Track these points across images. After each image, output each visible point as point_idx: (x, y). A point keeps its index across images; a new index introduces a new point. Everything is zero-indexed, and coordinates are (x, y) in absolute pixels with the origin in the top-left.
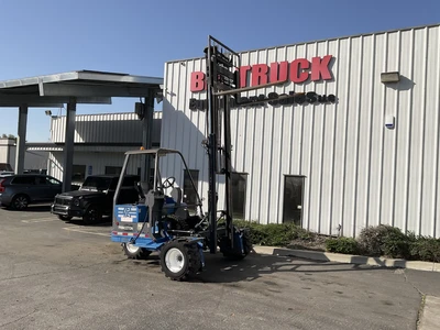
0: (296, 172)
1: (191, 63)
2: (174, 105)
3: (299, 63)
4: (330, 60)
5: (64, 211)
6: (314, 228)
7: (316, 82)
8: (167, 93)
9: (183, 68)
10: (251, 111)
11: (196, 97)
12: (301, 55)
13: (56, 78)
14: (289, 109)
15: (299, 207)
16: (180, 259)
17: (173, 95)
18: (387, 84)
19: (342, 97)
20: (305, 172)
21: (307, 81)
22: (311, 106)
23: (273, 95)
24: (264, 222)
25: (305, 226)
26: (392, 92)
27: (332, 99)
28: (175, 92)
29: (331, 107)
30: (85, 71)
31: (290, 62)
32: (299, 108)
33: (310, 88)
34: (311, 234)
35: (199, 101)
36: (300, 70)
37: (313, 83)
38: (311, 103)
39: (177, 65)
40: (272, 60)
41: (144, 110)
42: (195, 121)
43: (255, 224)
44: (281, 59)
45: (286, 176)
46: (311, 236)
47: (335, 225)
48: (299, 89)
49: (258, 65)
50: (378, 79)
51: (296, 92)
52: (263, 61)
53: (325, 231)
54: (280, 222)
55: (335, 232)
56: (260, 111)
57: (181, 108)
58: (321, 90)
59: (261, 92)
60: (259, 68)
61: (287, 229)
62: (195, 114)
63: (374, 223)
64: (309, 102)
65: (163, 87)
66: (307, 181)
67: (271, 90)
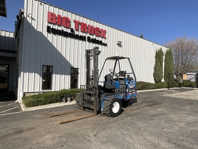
1: (46, 6)
3: (98, 29)
4: (105, 32)
7: (102, 38)
9: (41, 7)
10: (80, 42)
11: (51, 26)
12: (98, 26)
14: (94, 45)
21: (99, 36)
23: (89, 38)
29: (106, 47)
31: (94, 27)
32: (97, 45)
35: (53, 29)
38: (101, 45)
39: (36, 2)
42: (49, 39)
44: (91, 24)
51: (96, 39)
52: (84, 22)
56: (84, 43)
57: (40, 30)
58: (104, 41)
60: (84, 25)
62: (50, 35)
67: (88, 35)
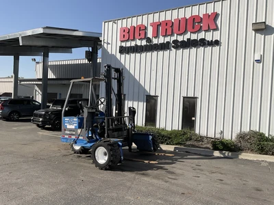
0: (191, 95)
1: (120, 22)
2: (109, 50)
3: (194, 19)
4: (216, 16)
5: (39, 122)
6: (203, 133)
7: (206, 31)
8: (104, 42)
9: (115, 25)
10: (161, 53)
11: (123, 44)
12: (195, 13)
13: (29, 33)
14: (186, 51)
15: (193, 119)
16: (105, 154)
17: (108, 44)
18: (257, 31)
19: (224, 41)
20: (198, 95)
21: (199, 30)
22: (201, 49)
23: (176, 42)
24: (169, 129)
25: (197, 132)
26: (260, 37)
27: (217, 43)
28: (110, 42)
29: (216, 48)
30: (47, 28)
31: (187, 18)
32: (194, 50)
33: (201, 35)
34: (201, 137)
35: (125, 47)
36: (194, 23)
37: (204, 32)
38: (202, 46)
39: (111, 23)
40: (175, 17)
41: (91, 56)
42: (122, 61)
43: (163, 130)
44: (181, 16)
45: (184, 98)
46: (201, 139)
47: (218, 131)
48: (194, 37)
49: (165, 21)
50: (250, 28)
51: (192, 39)
52: (168, 18)
53: (211, 135)
54: (180, 129)
55: (218, 136)
56: (167, 53)
57: (114, 53)
58: (209, 37)
59: (167, 39)
60: (166, 23)
61: (185, 134)
62: (123, 56)
63: (246, 129)
64: (201, 45)
65: (102, 39)
66: (199, 101)
67: (174, 38)
